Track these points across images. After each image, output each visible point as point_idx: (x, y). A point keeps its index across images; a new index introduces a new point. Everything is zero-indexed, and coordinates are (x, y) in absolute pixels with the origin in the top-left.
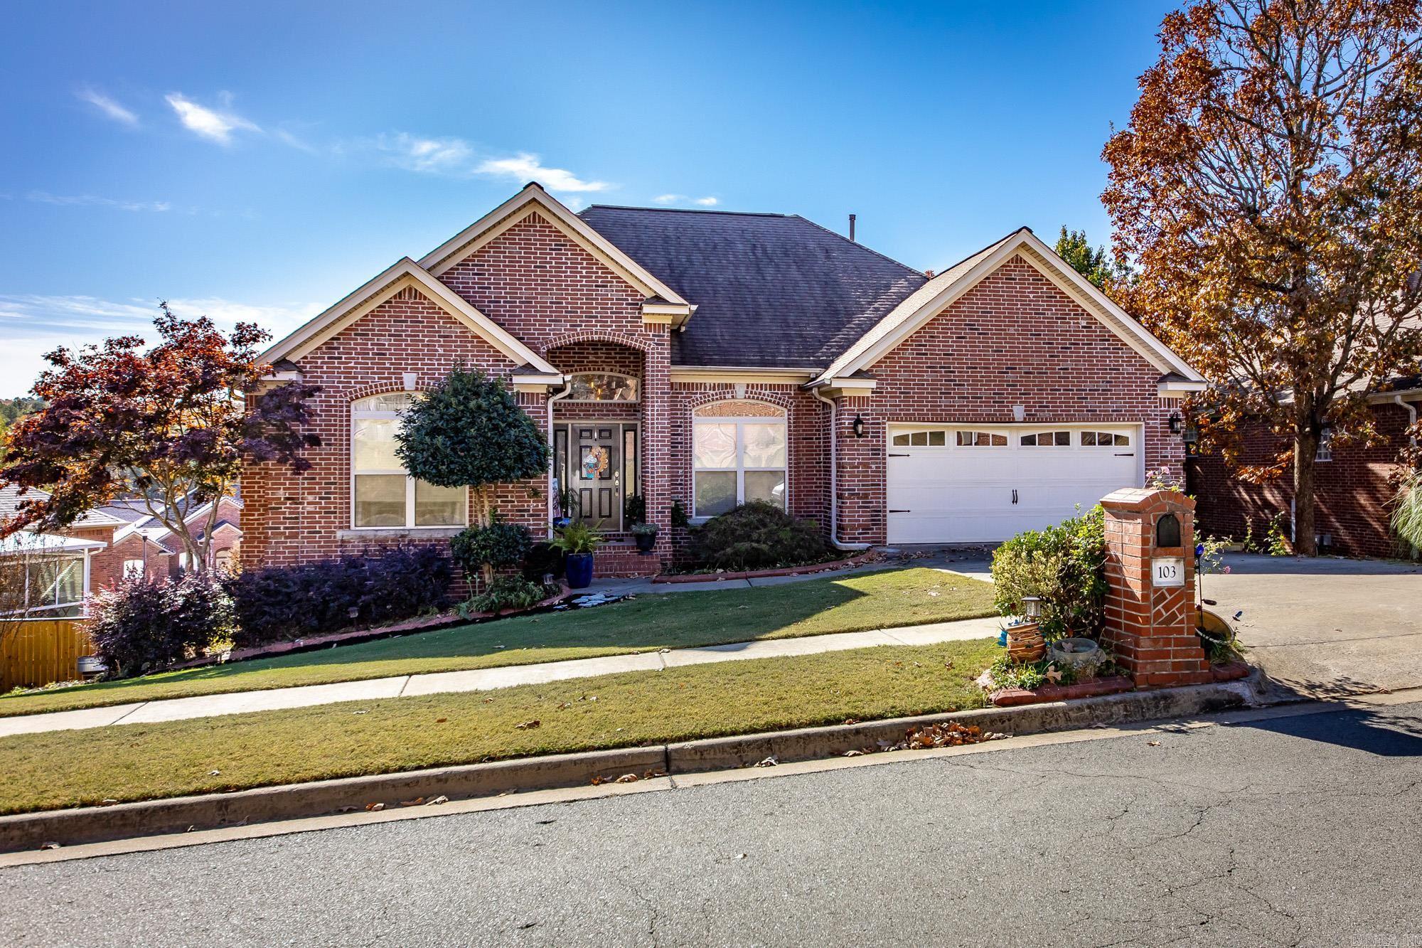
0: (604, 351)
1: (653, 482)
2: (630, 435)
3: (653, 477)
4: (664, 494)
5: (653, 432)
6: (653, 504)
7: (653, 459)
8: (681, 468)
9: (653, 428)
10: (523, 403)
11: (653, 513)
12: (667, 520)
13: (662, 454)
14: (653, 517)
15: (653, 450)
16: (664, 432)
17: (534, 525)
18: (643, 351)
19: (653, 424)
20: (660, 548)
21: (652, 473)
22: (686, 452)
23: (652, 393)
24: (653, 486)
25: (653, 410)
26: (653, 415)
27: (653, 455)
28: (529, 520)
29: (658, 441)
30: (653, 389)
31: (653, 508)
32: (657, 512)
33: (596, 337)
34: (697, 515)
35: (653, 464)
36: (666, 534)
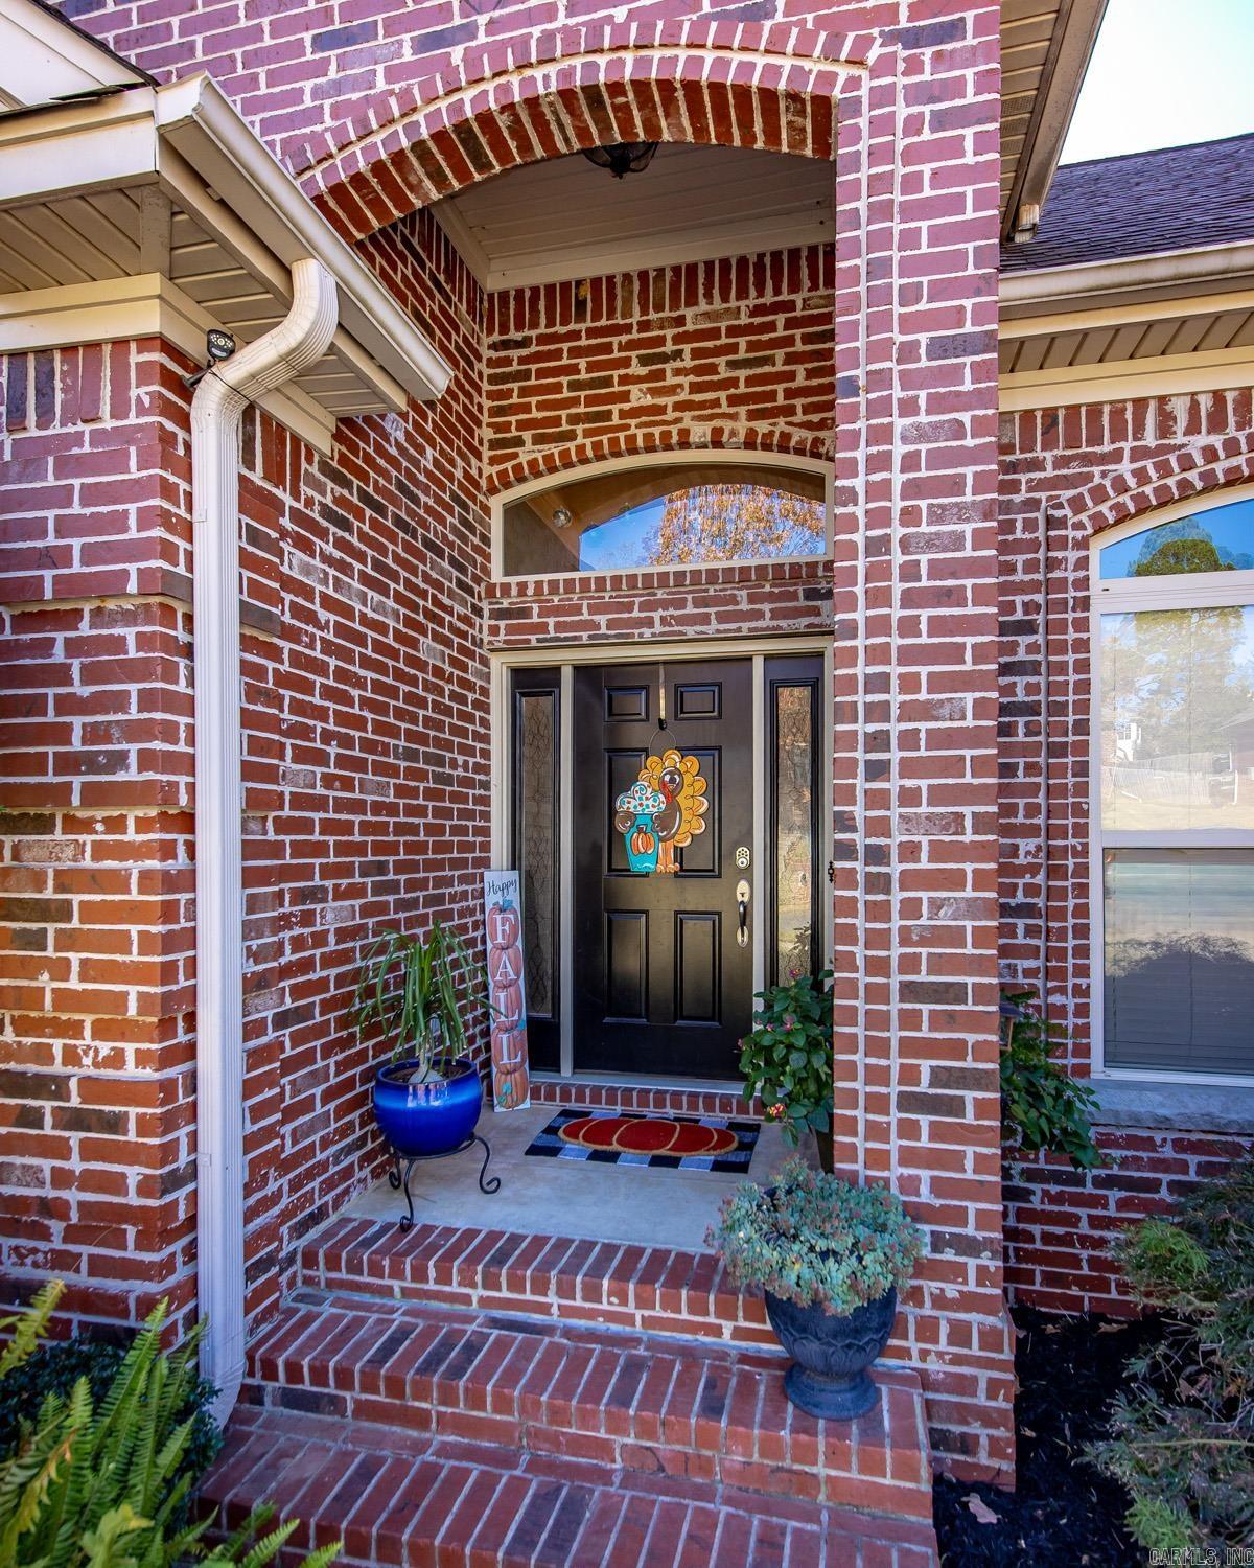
0: (688, 363)
1: (879, 911)
2: (793, 700)
3: (879, 883)
4: (956, 993)
5: (878, 598)
6: (878, 1047)
7: (877, 770)
8: (1033, 831)
9: (878, 572)
10: (45, 417)
11: (877, 1104)
12: (976, 1160)
13: (937, 739)
14: (877, 1132)
15: (878, 712)
16: (953, 596)
17: (89, 1181)
18: (823, 104)
19: (877, 546)
20: (927, 1330)
21: (877, 855)
22: (1057, 750)
23: (878, 351)
24: (878, 939)
25: (879, 462)
26: (879, 491)
27: (878, 741)
28: (59, 1149)
29: (908, 655)
30: (879, 322)
31: (877, 1075)
32: (908, 1102)
33: (546, 80)
34: (1111, 1060)
35: (877, 799)
36: (969, 1246)
